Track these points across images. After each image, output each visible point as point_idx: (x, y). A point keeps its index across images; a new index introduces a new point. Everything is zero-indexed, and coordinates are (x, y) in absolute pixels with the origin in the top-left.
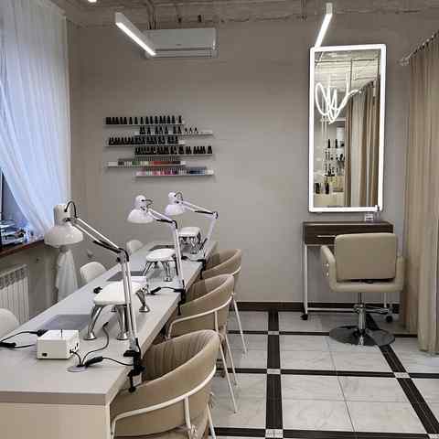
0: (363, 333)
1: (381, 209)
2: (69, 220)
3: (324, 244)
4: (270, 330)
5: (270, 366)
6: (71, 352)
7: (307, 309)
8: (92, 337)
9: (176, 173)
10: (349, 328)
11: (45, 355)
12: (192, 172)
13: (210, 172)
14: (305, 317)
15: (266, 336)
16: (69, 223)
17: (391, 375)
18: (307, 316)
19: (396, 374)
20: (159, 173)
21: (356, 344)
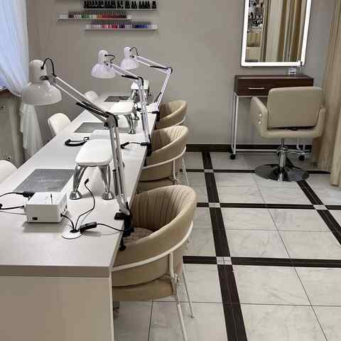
0: (283, 171)
1: (303, 64)
2: (46, 78)
3: (255, 95)
4: (205, 168)
5: (210, 200)
6: (62, 215)
7: (235, 150)
8: (78, 197)
9: (123, 27)
10: (272, 166)
11: (36, 219)
12: (137, 27)
13: (154, 27)
14: (233, 157)
15: (203, 174)
16: (47, 81)
17: (311, 207)
18: (234, 156)
19: (314, 206)
20: (107, 26)
21: (277, 180)
